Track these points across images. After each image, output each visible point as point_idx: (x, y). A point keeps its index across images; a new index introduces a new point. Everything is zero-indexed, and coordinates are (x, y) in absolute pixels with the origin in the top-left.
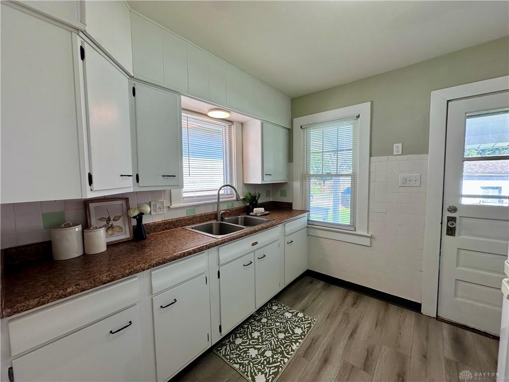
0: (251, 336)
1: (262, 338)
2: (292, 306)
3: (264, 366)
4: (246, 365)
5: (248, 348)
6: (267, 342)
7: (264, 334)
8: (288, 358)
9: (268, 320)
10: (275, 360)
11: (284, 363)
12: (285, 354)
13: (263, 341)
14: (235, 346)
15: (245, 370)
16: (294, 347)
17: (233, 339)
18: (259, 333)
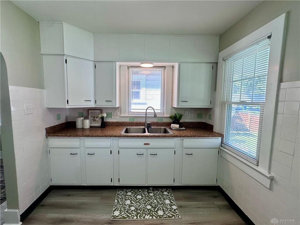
0: (137, 195)
1: (139, 200)
2: (177, 199)
3: (124, 211)
4: (119, 204)
5: (129, 199)
6: (139, 204)
7: (143, 199)
8: (137, 218)
9: (154, 196)
10: (131, 213)
11: (133, 218)
12: (139, 215)
13: (138, 202)
14: (125, 194)
15: (117, 205)
16: (147, 217)
17: (128, 191)
18: (142, 197)
